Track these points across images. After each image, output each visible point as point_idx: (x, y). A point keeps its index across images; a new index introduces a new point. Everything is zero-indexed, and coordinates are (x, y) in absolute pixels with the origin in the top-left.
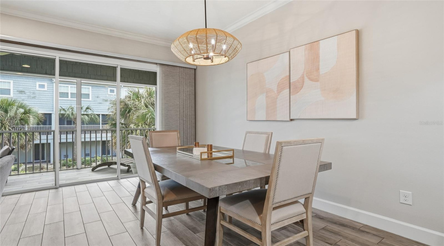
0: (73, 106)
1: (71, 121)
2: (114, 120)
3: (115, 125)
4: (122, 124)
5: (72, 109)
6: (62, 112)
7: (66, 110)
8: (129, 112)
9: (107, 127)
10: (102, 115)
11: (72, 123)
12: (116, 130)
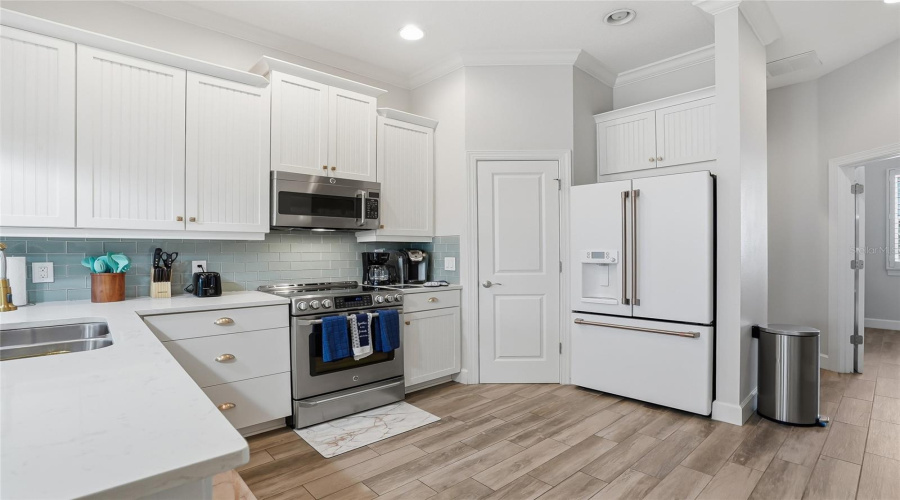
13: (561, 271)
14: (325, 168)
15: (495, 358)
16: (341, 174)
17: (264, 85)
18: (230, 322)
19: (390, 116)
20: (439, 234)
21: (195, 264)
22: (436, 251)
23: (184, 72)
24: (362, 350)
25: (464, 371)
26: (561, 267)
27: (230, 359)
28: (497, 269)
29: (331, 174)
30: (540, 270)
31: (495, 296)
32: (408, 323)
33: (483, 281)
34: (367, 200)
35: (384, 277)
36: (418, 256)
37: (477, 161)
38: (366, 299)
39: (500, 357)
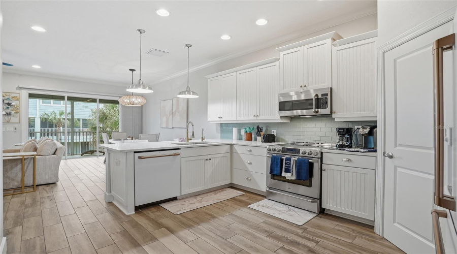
0: (55, 111)
1: (53, 125)
2: (93, 125)
3: (95, 128)
4: (100, 128)
5: (55, 114)
6: (46, 117)
7: (49, 115)
8: (106, 119)
9: (88, 129)
10: (82, 119)
11: (54, 126)
12: (96, 132)
14: (301, 87)
15: (394, 222)
17: (278, 60)
18: (250, 151)
19: (341, 44)
21: (272, 131)
24: (286, 175)
28: (398, 143)
31: (396, 167)
32: (324, 170)
33: (388, 153)
34: (318, 99)
36: (365, 130)
37: (384, 53)
38: (298, 151)
39: (398, 223)
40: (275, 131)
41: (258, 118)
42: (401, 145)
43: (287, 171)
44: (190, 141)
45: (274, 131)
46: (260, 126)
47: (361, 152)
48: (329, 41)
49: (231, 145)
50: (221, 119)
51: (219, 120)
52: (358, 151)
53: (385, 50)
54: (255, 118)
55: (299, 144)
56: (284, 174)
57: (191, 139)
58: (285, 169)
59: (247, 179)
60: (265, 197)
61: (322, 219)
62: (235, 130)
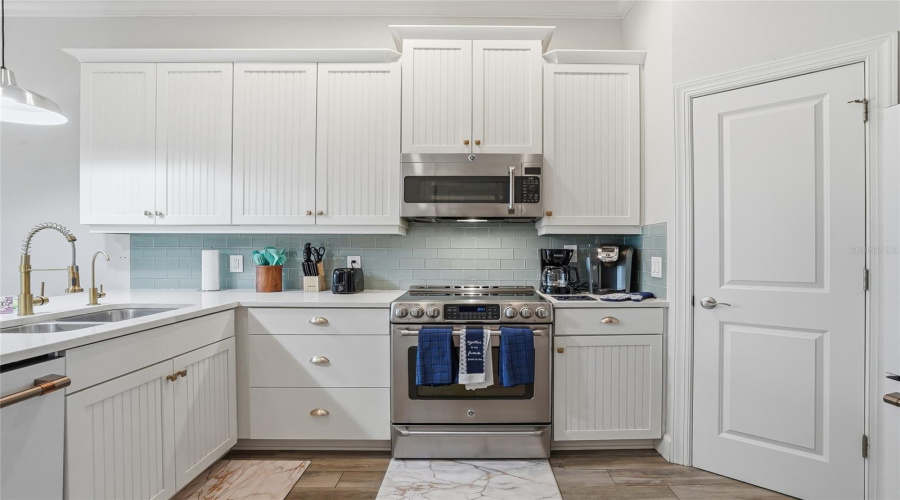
13: (867, 287)
14: (467, 143)
15: (720, 431)
16: (489, 148)
17: (396, 58)
18: (324, 323)
19: (564, 60)
20: (649, 221)
21: (350, 259)
22: (646, 248)
23: (315, 65)
24: (470, 378)
25: (668, 438)
26: (867, 279)
27: (325, 363)
28: (728, 277)
29: (477, 150)
30: (818, 281)
31: (722, 325)
32: (561, 351)
33: (703, 298)
34: (517, 179)
35: (562, 283)
36: (612, 254)
37: (692, 98)
38: (494, 310)
39: (730, 432)
40: (358, 259)
41: (321, 220)
42: (732, 282)
43: (475, 367)
44: (37, 309)
45: (352, 260)
46: (315, 245)
47: (635, 300)
48: (537, 45)
49: (239, 311)
50: (159, 221)
51: (150, 221)
52: (629, 299)
53: (694, 93)
54: (311, 219)
55: (497, 292)
56: (463, 378)
57: (43, 301)
58: (468, 362)
59: (313, 413)
60: (388, 454)
61: (568, 469)
62: (209, 259)
